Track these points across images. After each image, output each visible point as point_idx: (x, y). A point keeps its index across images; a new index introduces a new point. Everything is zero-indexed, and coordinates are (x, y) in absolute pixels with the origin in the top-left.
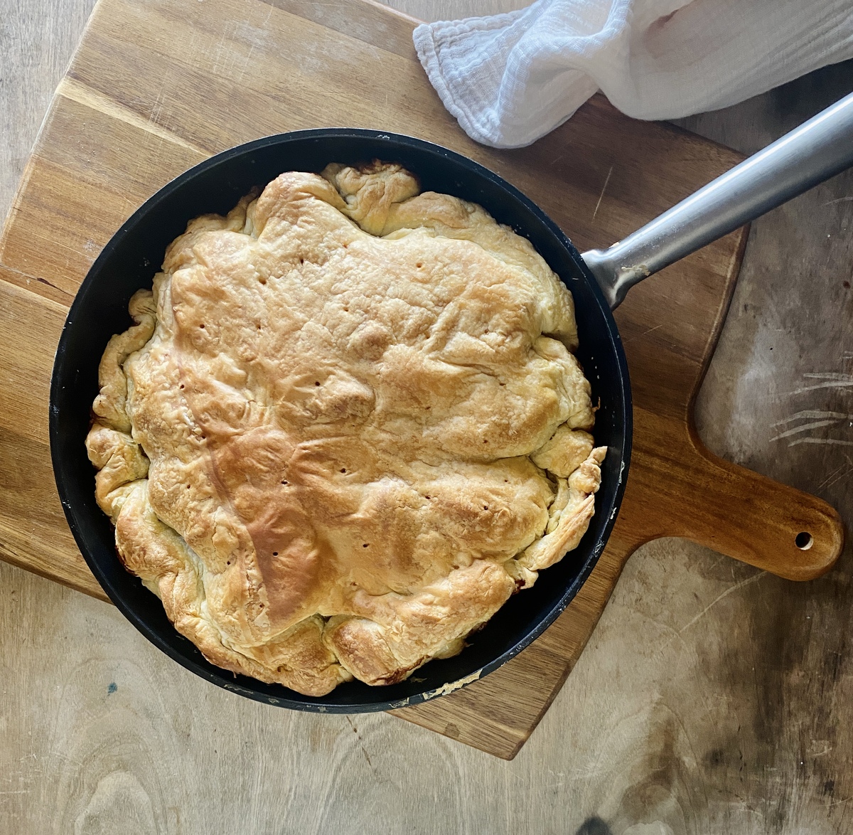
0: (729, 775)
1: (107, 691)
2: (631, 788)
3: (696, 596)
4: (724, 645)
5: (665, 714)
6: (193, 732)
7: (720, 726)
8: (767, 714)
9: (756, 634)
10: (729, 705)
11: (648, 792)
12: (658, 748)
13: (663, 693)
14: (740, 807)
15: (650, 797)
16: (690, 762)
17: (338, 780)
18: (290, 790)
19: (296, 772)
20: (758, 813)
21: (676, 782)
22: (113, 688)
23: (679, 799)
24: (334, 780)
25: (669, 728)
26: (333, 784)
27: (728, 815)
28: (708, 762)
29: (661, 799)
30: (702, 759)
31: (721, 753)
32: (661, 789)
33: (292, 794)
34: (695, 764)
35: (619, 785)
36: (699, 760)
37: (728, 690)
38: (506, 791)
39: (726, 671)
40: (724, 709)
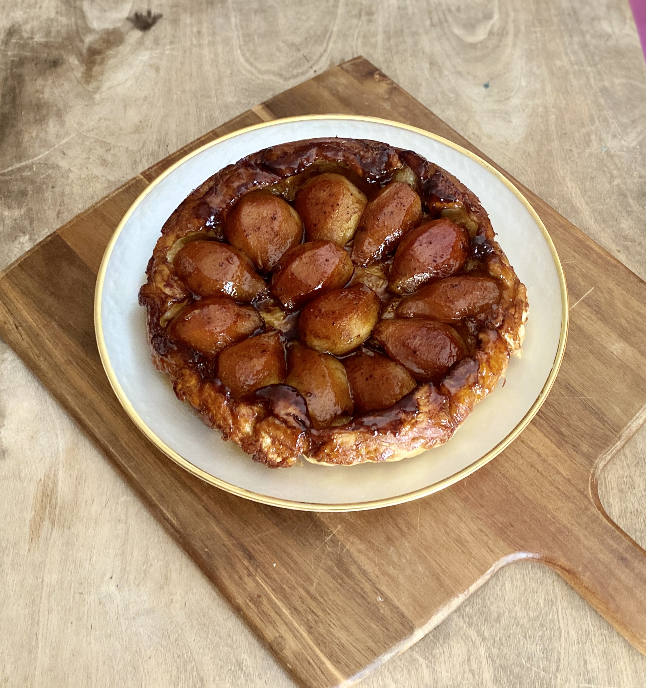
0: (46, 55)
1: (490, 84)
2: (118, 46)
3: (64, 154)
4: (44, 127)
5: (91, 87)
6: (427, 65)
7: (50, 82)
8: (14, 88)
9: (19, 133)
10: (43, 93)
11: (105, 45)
12: (97, 68)
13: (92, 98)
14: (39, 38)
15: (104, 42)
16: (74, 61)
17: (325, 45)
18: (357, 39)
20: (25, 35)
21: (84, 51)
22: (486, 86)
23: (82, 41)
24: (327, 45)
25: (89, 79)
26: (328, 42)
27: (48, 34)
28: (61, 61)
29: (96, 41)
30: (65, 63)
31: (50, 66)
32: (96, 46)
33: (355, 37)
34: (70, 60)
36: (67, 62)
37: (43, 101)
38: (207, 43)
39: (44, 112)
40: (47, 90)
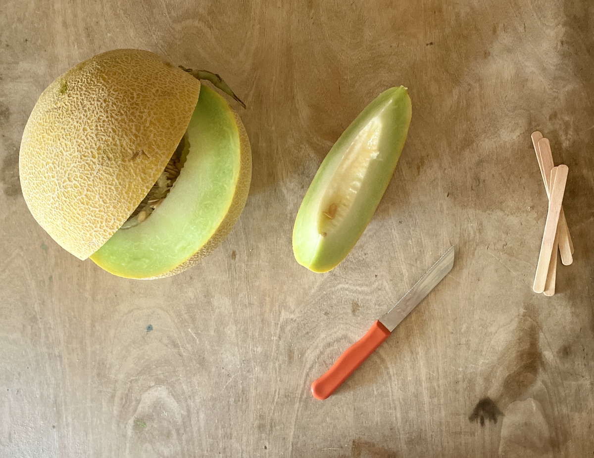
0: (576, 362)
1: (146, 330)
2: (509, 376)
6: (206, 355)
7: (568, 328)
10: (572, 313)
11: (521, 378)
12: (526, 346)
13: (526, 308)
14: (586, 384)
15: (523, 382)
18: (275, 391)
19: (278, 379)
21: (540, 370)
22: (150, 328)
23: (544, 382)
25: (532, 332)
26: (305, 386)
28: (561, 354)
29: (531, 383)
30: (557, 353)
31: (570, 348)
32: (530, 375)
33: (277, 394)
34: (552, 356)
35: (501, 374)
36: (555, 353)
37: (571, 303)
38: (423, 383)
40: (569, 317)
